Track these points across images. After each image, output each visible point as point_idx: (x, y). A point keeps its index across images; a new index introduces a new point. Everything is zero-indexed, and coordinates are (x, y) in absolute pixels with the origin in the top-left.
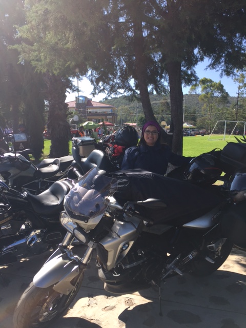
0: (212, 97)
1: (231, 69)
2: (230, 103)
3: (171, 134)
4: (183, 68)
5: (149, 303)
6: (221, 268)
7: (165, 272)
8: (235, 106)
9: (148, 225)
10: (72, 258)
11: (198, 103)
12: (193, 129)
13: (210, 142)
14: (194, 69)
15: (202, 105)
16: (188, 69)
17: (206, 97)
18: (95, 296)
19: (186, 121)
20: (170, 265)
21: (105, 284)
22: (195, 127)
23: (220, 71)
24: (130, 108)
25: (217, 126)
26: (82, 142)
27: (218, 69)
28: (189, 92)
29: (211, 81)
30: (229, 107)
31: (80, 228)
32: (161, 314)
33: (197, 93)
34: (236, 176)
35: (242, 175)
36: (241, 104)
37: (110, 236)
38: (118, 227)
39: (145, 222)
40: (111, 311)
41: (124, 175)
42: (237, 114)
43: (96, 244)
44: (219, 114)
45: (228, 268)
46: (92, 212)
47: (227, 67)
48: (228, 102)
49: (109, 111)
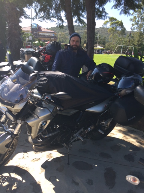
0: (116, 30)
1: (127, 9)
2: (126, 35)
3: (87, 50)
4: (97, 6)
5: (62, 156)
6: (109, 135)
7: (72, 139)
8: (129, 36)
9: (60, 110)
10: (7, 130)
11: (107, 34)
12: (103, 49)
13: (112, 58)
14: (104, 6)
15: (110, 35)
16: (100, 6)
17: (112, 30)
18: (28, 152)
19: (99, 44)
20: (76, 134)
21: (34, 146)
22: (104, 49)
23: (120, 10)
24: (65, 34)
25: (117, 48)
26: (27, 51)
27: (119, 8)
28: (102, 26)
29: (116, 20)
30: (125, 37)
31: (9, 111)
32: (68, 164)
33: (107, 27)
34: (122, 79)
35: (126, 78)
36: (133, 35)
37: (33, 117)
38: (39, 111)
39: (58, 108)
40: (37, 161)
41: (44, 74)
42: (129, 42)
43: (24, 122)
44: (119, 41)
45: (113, 135)
46: (17, 101)
47: (125, 8)
48: (125, 34)
49: (52, 35)
